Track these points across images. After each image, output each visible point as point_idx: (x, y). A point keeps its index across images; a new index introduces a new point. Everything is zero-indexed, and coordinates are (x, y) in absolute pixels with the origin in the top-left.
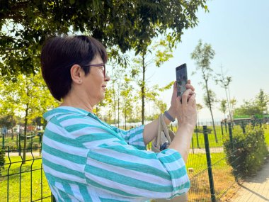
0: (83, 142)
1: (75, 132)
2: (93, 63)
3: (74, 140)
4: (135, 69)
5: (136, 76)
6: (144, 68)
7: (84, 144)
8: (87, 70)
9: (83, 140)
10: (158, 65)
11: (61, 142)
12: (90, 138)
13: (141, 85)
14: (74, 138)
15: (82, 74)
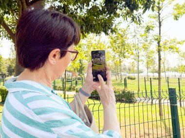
0: (51, 127)
1: (43, 116)
2: (70, 49)
3: (42, 124)
4: (150, 25)
5: (150, 31)
6: (160, 23)
7: (52, 129)
8: (63, 54)
9: (52, 125)
10: (176, 18)
11: (28, 123)
12: (58, 124)
13: (157, 39)
14: (42, 122)
15: (58, 56)
